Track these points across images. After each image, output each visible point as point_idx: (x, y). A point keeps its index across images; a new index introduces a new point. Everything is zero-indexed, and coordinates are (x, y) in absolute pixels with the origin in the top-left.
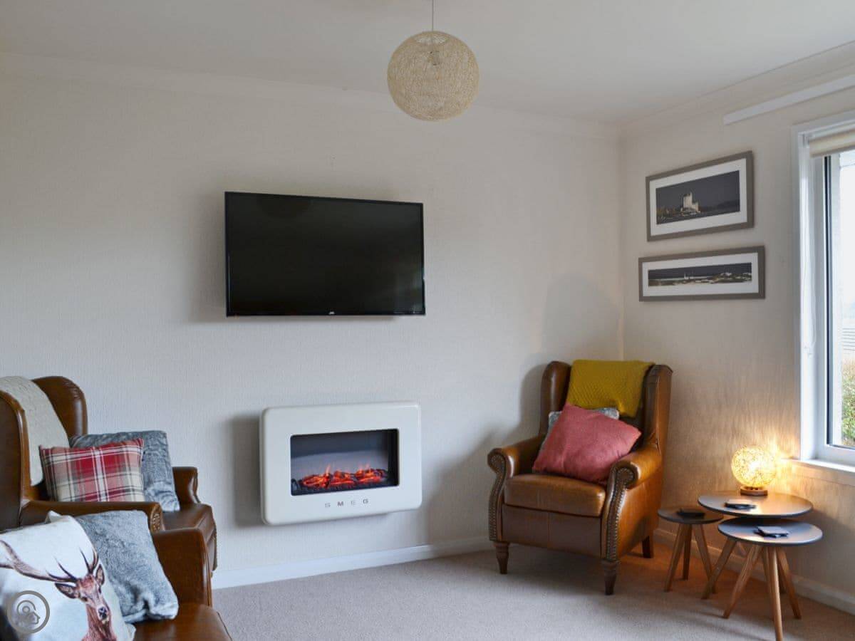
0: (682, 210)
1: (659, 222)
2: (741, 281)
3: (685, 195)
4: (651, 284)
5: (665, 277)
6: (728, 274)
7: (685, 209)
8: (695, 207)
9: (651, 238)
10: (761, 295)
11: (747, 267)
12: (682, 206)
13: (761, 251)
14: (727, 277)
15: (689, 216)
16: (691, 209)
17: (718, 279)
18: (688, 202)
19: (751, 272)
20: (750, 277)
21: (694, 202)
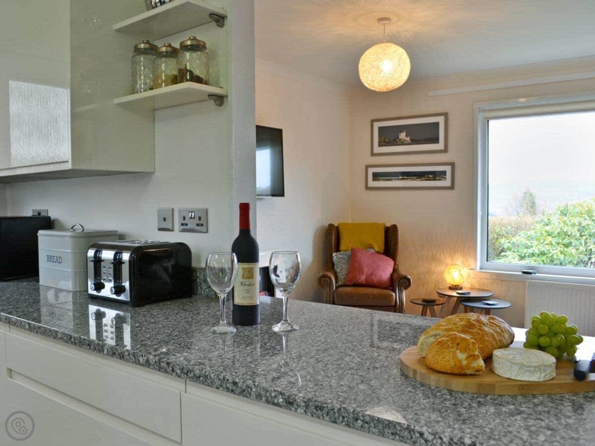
0: (397, 140)
1: (380, 145)
2: (440, 180)
3: (401, 132)
4: (374, 180)
5: (384, 176)
6: (431, 176)
7: (399, 140)
8: (408, 139)
9: (373, 154)
10: (452, 187)
11: (444, 173)
12: (398, 138)
13: (452, 165)
14: (430, 178)
15: (403, 143)
16: (404, 140)
17: (424, 179)
18: (403, 136)
19: (446, 175)
20: (445, 178)
21: (406, 136)
